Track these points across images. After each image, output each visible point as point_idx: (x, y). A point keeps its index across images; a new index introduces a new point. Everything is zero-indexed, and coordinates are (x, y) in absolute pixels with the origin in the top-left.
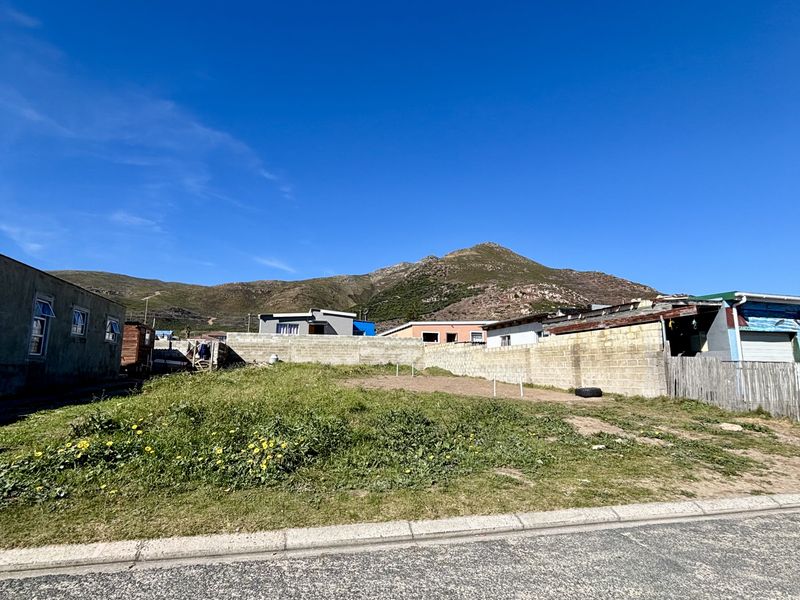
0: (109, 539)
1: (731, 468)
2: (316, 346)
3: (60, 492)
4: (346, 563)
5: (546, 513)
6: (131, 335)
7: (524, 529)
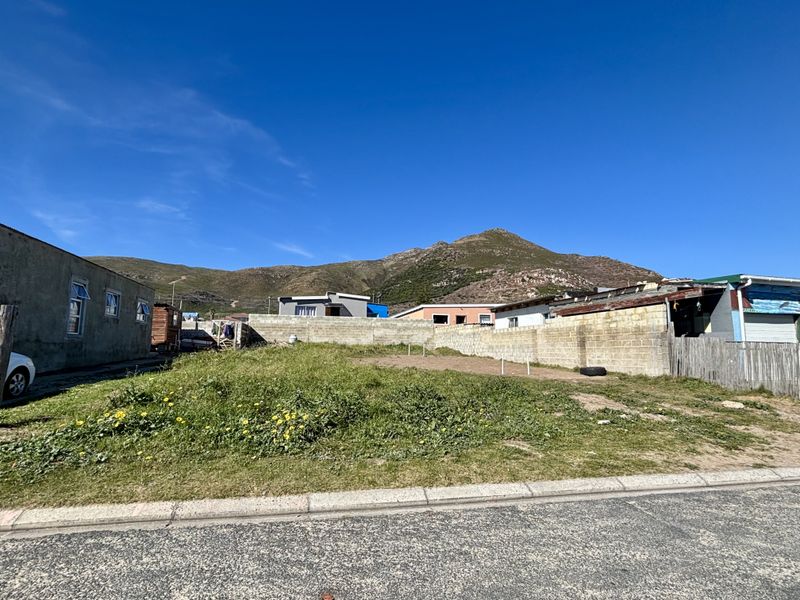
0: (147, 500)
1: (733, 443)
2: (332, 327)
3: (101, 457)
4: (365, 525)
5: (554, 483)
6: (161, 315)
7: (533, 497)
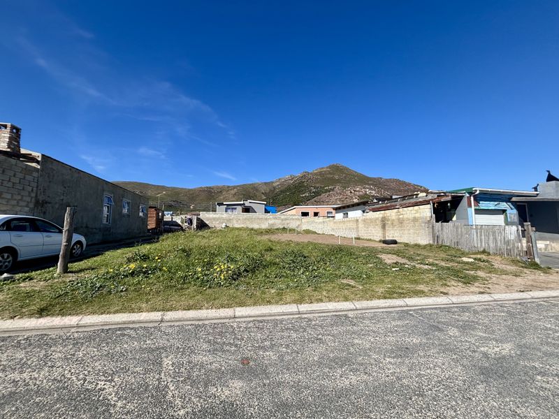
0: (148, 311)
1: (468, 280)
2: (246, 219)
3: (123, 289)
4: (265, 324)
5: (368, 302)
6: (152, 213)
7: (356, 310)
